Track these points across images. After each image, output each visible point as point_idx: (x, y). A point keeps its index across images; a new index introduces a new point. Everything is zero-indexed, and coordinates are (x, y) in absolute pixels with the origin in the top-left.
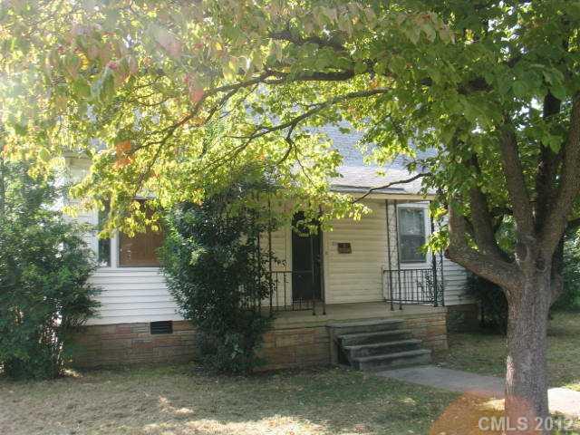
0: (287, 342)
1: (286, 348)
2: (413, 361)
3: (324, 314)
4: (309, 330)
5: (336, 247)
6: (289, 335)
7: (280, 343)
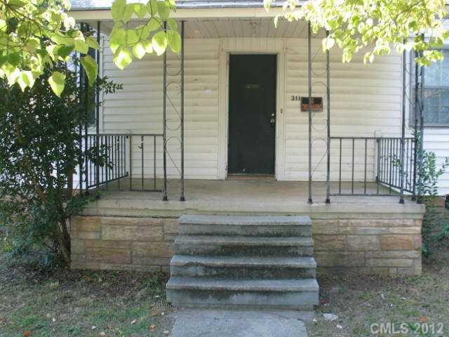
0: (119, 234)
1: (118, 242)
2: (275, 301)
3: (183, 199)
4: (155, 220)
5: (298, 103)
6: (122, 225)
7: (108, 234)
